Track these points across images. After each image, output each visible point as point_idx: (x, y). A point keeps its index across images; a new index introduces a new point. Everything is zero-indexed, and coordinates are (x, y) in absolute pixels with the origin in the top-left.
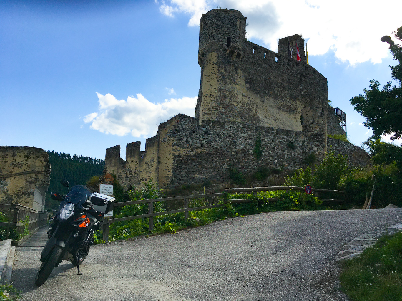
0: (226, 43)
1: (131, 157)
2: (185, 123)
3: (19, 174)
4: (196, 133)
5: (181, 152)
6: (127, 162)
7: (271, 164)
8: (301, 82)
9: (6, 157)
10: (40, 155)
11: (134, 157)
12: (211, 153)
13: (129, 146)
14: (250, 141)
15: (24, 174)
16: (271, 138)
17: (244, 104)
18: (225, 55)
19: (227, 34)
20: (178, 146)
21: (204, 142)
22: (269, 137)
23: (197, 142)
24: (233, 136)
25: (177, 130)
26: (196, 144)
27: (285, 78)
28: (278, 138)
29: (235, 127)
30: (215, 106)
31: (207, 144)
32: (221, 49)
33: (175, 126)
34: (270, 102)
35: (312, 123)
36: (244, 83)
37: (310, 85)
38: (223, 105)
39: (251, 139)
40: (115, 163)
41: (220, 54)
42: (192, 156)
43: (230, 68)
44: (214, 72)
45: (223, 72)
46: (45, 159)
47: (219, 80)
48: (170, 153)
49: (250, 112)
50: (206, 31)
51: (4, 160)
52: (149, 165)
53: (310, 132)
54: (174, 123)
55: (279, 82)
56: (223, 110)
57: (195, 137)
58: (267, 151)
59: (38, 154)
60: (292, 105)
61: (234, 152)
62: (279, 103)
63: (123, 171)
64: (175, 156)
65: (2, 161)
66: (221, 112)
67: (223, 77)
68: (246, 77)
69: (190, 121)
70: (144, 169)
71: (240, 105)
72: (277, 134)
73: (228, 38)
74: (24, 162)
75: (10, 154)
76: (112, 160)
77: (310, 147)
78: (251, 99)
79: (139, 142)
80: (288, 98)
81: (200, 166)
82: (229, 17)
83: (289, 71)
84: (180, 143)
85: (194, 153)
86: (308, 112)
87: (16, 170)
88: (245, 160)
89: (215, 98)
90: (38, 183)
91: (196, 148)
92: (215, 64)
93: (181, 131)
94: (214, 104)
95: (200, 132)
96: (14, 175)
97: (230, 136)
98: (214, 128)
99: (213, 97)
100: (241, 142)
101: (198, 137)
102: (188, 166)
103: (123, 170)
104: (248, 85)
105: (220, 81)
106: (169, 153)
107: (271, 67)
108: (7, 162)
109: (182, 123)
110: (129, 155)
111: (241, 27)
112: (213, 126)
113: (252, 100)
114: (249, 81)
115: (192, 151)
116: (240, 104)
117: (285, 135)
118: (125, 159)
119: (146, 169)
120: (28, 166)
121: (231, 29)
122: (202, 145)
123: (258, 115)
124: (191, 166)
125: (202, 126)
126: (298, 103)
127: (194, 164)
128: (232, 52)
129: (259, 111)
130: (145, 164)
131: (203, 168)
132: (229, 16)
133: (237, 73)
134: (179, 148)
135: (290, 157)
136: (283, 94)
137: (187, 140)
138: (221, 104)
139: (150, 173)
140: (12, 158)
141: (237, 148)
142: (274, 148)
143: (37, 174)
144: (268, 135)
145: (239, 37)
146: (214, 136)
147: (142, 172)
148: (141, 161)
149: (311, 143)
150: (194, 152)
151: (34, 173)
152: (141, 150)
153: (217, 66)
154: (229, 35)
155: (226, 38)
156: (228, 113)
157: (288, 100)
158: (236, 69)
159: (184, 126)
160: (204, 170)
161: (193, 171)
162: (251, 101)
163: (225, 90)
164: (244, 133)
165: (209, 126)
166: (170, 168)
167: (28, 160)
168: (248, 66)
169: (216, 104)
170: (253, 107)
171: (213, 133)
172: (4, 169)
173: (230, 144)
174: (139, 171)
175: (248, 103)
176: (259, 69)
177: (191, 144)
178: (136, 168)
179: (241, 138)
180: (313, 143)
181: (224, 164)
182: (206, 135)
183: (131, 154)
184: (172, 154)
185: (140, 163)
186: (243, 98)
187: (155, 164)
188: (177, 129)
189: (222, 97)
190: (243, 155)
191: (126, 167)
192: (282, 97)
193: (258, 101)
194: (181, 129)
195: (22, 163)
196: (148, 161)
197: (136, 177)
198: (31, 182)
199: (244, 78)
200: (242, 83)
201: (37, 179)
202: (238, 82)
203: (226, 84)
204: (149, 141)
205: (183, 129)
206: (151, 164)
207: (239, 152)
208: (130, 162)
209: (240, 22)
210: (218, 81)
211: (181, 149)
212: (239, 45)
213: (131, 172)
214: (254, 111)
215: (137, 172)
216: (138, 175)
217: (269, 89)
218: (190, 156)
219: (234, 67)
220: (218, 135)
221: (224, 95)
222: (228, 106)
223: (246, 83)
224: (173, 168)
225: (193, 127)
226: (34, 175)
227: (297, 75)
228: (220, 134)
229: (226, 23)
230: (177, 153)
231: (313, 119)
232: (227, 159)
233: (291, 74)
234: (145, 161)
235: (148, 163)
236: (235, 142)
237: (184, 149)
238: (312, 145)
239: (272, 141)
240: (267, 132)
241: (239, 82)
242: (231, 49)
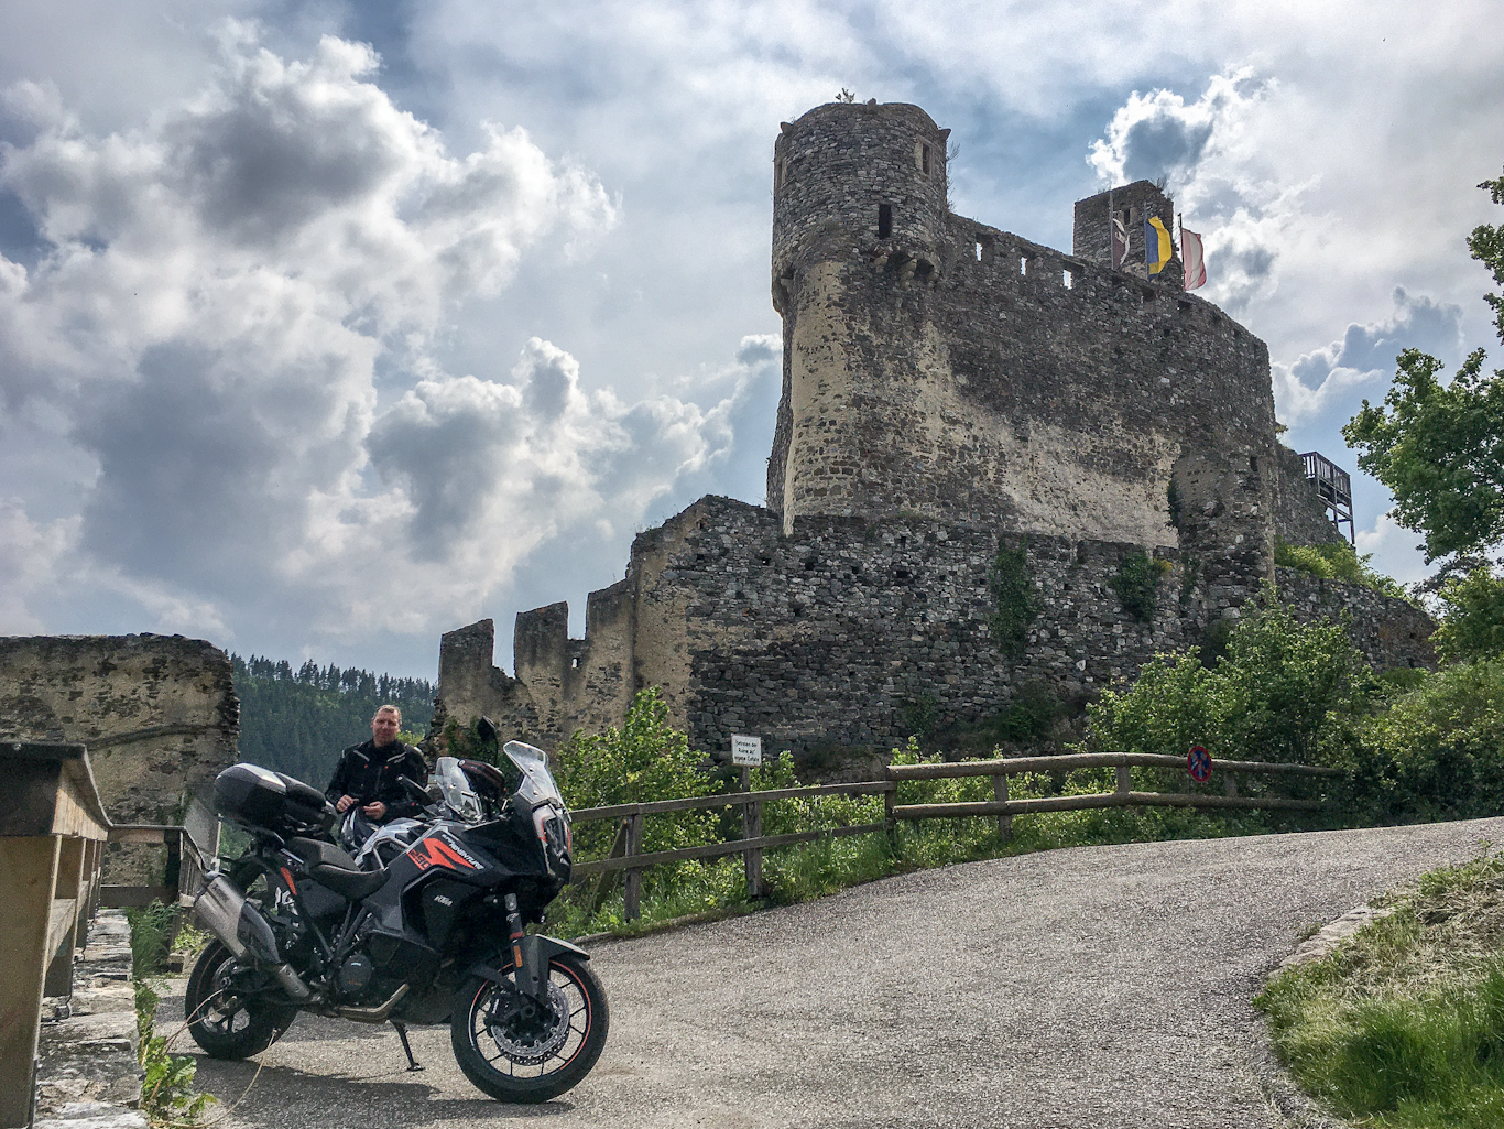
0: (876, 228)
1: (533, 665)
2: (731, 528)
3: (125, 740)
4: (772, 566)
5: (717, 639)
6: (521, 682)
7: (1063, 678)
8: (1165, 358)
9: (75, 678)
10: (200, 664)
11: (546, 664)
12: (832, 638)
13: (526, 622)
14: (981, 591)
15: (146, 736)
16: (1060, 575)
17: (953, 452)
18: (873, 271)
19: (877, 192)
20: (709, 615)
21: (803, 598)
22: (1053, 575)
23: (777, 600)
24: (915, 572)
25: (700, 557)
26: (775, 607)
27: (1104, 346)
28: (1088, 578)
29: (920, 537)
30: (842, 463)
31: (816, 607)
32: (856, 251)
33: (694, 542)
34: (1047, 438)
35: (1215, 514)
36: (947, 371)
37: (1202, 370)
38: (873, 457)
39: (982, 582)
40: (476, 686)
41: (852, 269)
42: (759, 654)
43: (893, 319)
44: (834, 334)
45: (867, 333)
46: (218, 681)
47: (853, 365)
48: (680, 645)
49: (977, 478)
50: (799, 185)
51: (68, 690)
52: (600, 692)
53: (1207, 548)
54: (690, 531)
55: (1083, 363)
56: (873, 476)
57: (769, 582)
58: (1045, 627)
59: (192, 662)
60: (1135, 446)
61: (920, 633)
62: (1087, 443)
63: (506, 717)
64: (700, 656)
65: (63, 693)
66: (862, 482)
67: (869, 351)
68: (953, 349)
69: (750, 521)
70: (583, 707)
71: (934, 456)
72: (1082, 560)
73: (881, 206)
74: (143, 691)
75: (89, 660)
76: (461, 677)
77: (1214, 606)
78: (975, 431)
79: (563, 606)
80: (1119, 422)
81: (793, 692)
82: (882, 131)
83: (1118, 321)
84: (714, 604)
85: (768, 642)
86: (1197, 472)
87: (113, 725)
88: (963, 662)
89: (839, 432)
90: (193, 770)
91: (777, 623)
92: (835, 304)
93: (718, 560)
94: (838, 454)
95: (790, 563)
96: (106, 743)
97: (903, 574)
98: (841, 545)
99: (833, 428)
100: (945, 595)
101: (779, 582)
102: (749, 691)
103: (507, 712)
104: (962, 380)
105: (858, 366)
106: (675, 642)
107: (1048, 308)
108: (80, 694)
109: (721, 529)
110: (527, 656)
111: (932, 165)
112: (836, 538)
113: (980, 435)
114: (962, 362)
115: (760, 636)
116: (935, 449)
117: (1114, 564)
118: (510, 673)
119: (589, 708)
120: (156, 708)
121: (891, 173)
122: (798, 610)
123: (1006, 489)
124: (759, 690)
125: (795, 539)
126: (1159, 439)
127: (770, 684)
128: (899, 259)
129: (1009, 476)
130: (588, 687)
131: (803, 699)
132: (883, 126)
133: (918, 335)
134: (710, 626)
135: (1136, 650)
136: (1097, 406)
137: (739, 595)
138: (864, 453)
139: (608, 720)
140: (98, 680)
141: (932, 616)
142: (1072, 615)
143: (189, 737)
144: (1045, 566)
145: (923, 202)
146: (840, 575)
147: (576, 718)
148: (569, 678)
149: (1216, 589)
150: (770, 637)
151: (180, 733)
152: (569, 638)
153: (844, 312)
154: (884, 197)
155: (875, 207)
156: (890, 485)
157: (1118, 431)
158: (917, 320)
159: (726, 540)
160: (807, 707)
161: (770, 710)
162: (976, 439)
163: (876, 401)
164: (957, 561)
165: (819, 538)
166: (680, 699)
167: (158, 687)
168: (959, 308)
169: (846, 454)
170: (986, 462)
171: (836, 563)
172: (68, 720)
173: (905, 606)
174: (566, 714)
175: (964, 447)
176: (1002, 316)
177: (755, 607)
178: (554, 702)
179: (943, 578)
180: (1221, 593)
181: (885, 682)
182: (810, 573)
183: (534, 653)
184: (685, 647)
185: (567, 685)
186: (947, 427)
187: (623, 688)
188: (703, 551)
189: (866, 428)
190: (956, 645)
191: (517, 702)
192: (1095, 419)
193: (1005, 437)
194: (716, 551)
195: (135, 696)
196: (597, 678)
197: (553, 737)
198: (167, 768)
199: (946, 354)
200: (941, 372)
201: (189, 756)
202: (923, 370)
203: (878, 376)
204: (600, 600)
205: (724, 553)
206: (609, 688)
207: (938, 634)
208: (529, 684)
209: (926, 149)
210: (850, 368)
211: (719, 629)
212: (921, 231)
213: (537, 718)
214: (991, 475)
215: (558, 721)
216: (559, 730)
217: (1042, 392)
218: (755, 653)
219: (906, 315)
220: (855, 570)
221: (875, 418)
222: (890, 460)
223: (955, 372)
224: (691, 702)
225: (763, 542)
226: (178, 743)
227: (1148, 333)
228: (865, 565)
229: (871, 152)
230: (704, 644)
231: (1219, 499)
232: (894, 663)
233: (1125, 330)
234: (587, 676)
235: (597, 683)
236: (922, 596)
237: (732, 629)
238: (1219, 598)
239: (1062, 587)
240: (1043, 555)
241: (928, 367)
242: (894, 247)
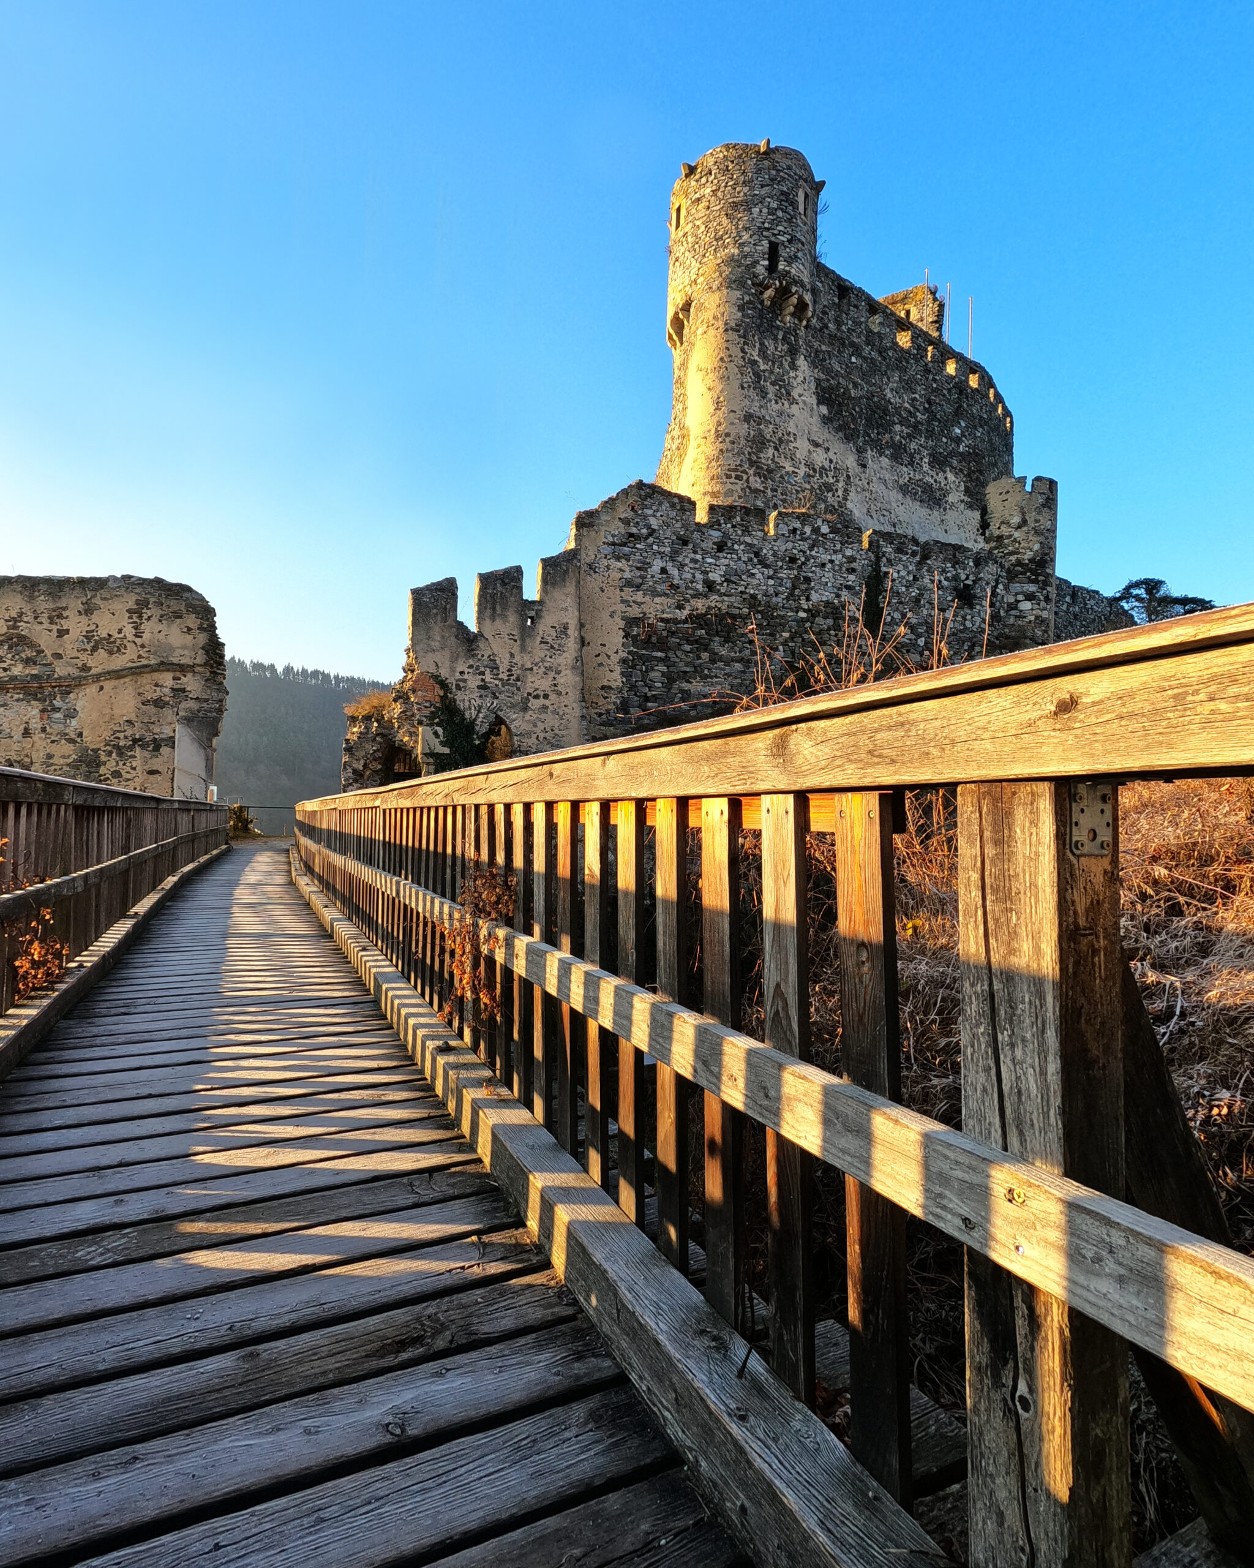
0: (766, 263)
1: (493, 619)
2: (657, 511)
3: (117, 674)
4: (691, 546)
5: (645, 608)
6: (482, 635)
7: (908, 651)
8: (958, 413)
9: (60, 616)
10: (183, 607)
11: (504, 616)
12: (737, 611)
13: (488, 581)
14: (852, 577)
15: (136, 671)
16: (910, 568)
17: (814, 470)
18: (762, 302)
19: (768, 229)
20: (638, 587)
21: (715, 576)
22: (905, 567)
23: (694, 577)
24: (803, 559)
25: (631, 535)
26: (692, 582)
27: (921, 396)
28: (930, 571)
29: (808, 530)
30: (735, 470)
31: (725, 584)
32: (749, 282)
33: (626, 522)
34: (880, 465)
35: (1019, 527)
36: (814, 400)
37: (981, 426)
38: (758, 467)
39: (853, 570)
40: (443, 637)
41: (747, 298)
42: (679, 622)
43: (776, 348)
44: (730, 356)
45: (757, 358)
46: (201, 624)
47: (746, 385)
48: (614, 612)
49: (830, 494)
50: (698, 223)
51: (55, 628)
52: (552, 647)
53: (1011, 553)
54: (624, 512)
55: (905, 409)
56: (756, 483)
57: (687, 561)
58: (897, 610)
59: (175, 605)
60: (935, 481)
61: (805, 611)
62: (906, 473)
63: (471, 667)
64: (631, 622)
65: (50, 631)
66: (750, 488)
67: (757, 375)
68: (818, 382)
69: (673, 505)
70: (537, 660)
71: (802, 471)
72: (925, 557)
73: (771, 243)
74: (129, 631)
75: (73, 603)
76: (430, 628)
77: (1012, 600)
78: (831, 455)
79: (518, 570)
80: (927, 460)
81: (705, 656)
82: (774, 172)
83: (931, 377)
84: (643, 577)
85: (686, 612)
86: (1008, 492)
87: (100, 662)
88: (836, 635)
89: (733, 443)
90: (183, 705)
91: (694, 596)
92: (732, 329)
93: (646, 539)
94: (731, 462)
95: (704, 545)
96: (97, 678)
97: (793, 560)
98: (746, 531)
99: (727, 440)
100: (824, 579)
101: (695, 561)
102: (671, 654)
103: (471, 662)
104: (824, 410)
105: (749, 386)
106: (611, 609)
107: (884, 359)
108: (67, 631)
109: (649, 512)
110: (488, 612)
111: (809, 212)
112: (742, 525)
113: (833, 458)
114: (826, 395)
115: (680, 607)
116: (802, 466)
117: (950, 561)
118: (473, 627)
119: (543, 661)
120: (143, 646)
121: (780, 213)
122: (710, 586)
123: (849, 505)
124: (679, 653)
125: (711, 525)
126: (951, 477)
127: (688, 648)
128: (784, 293)
129: (852, 495)
130: (541, 642)
131: (713, 661)
132: (775, 168)
133: (794, 367)
134: (639, 596)
135: (961, 631)
136: (913, 446)
137: (664, 571)
138: (752, 463)
139: (558, 672)
140: (84, 619)
141: (815, 597)
142: (917, 600)
143: (178, 674)
144: (900, 560)
145: (803, 244)
146: (745, 558)
147: (531, 669)
148: (525, 634)
149: (1016, 587)
150: (688, 607)
151: (168, 670)
152: (525, 598)
153: (740, 336)
154: (774, 235)
155: (765, 243)
156: (769, 493)
157: (926, 467)
158: (793, 352)
159: (654, 523)
160: (716, 668)
161: (688, 669)
162: (831, 461)
163: (761, 420)
164: (835, 552)
165: (729, 525)
166: (615, 658)
167: (143, 627)
168: (824, 348)
169: (738, 463)
170: (838, 481)
171: (742, 547)
172: (59, 656)
173: (794, 587)
174: (523, 665)
175: (823, 468)
176: (853, 359)
177: (675, 582)
178: (512, 655)
179: (823, 565)
180: (1019, 590)
181: (777, 649)
182: (720, 555)
183: (494, 609)
184: (619, 613)
185: (523, 640)
186: (812, 448)
187: (571, 645)
188: (634, 530)
189: (753, 441)
190: (830, 622)
191: (480, 653)
192: (912, 456)
193: (851, 462)
194: (644, 531)
195: (121, 636)
196: (549, 635)
197: (512, 685)
198: (159, 703)
199: (813, 386)
200: (808, 400)
201: (179, 692)
202: (796, 397)
203: (764, 398)
204: (551, 566)
205: (652, 532)
206: (559, 645)
207: (818, 612)
208: (491, 639)
209: (806, 196)
210: (743, 388)
211: (647, 598)
212: (800, 270)
213: (498, 668)
214: (840, 493)
215: (516, 671)
216: (518, 679)
217: (878, 428)
218: (676, 621)
219: (785, 347)
220: (757, 554)
221: (760, 434)
222: (770, 471)
223: (819, 403)
224: (624, 661)
225: (683, 526)
226: (167, 679)
227: (949, 390)
228: (765, 551)
229: (764, 191)
230: (635, 612)
231: (1023, 514)
232: (784, 634)
233: (935, 386)
234: (541, 633)
235: (550, 640)
236: (808, 580)
237: (657, 600)
238: (1017, 594)
239: (911, 578)
240: (900, 550)
241: (800, 395)
242: (781, 283)
